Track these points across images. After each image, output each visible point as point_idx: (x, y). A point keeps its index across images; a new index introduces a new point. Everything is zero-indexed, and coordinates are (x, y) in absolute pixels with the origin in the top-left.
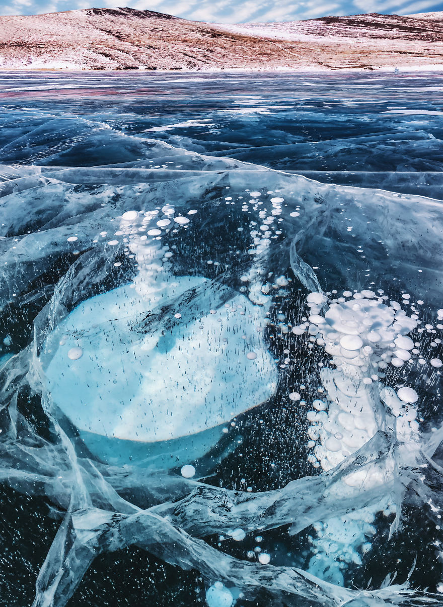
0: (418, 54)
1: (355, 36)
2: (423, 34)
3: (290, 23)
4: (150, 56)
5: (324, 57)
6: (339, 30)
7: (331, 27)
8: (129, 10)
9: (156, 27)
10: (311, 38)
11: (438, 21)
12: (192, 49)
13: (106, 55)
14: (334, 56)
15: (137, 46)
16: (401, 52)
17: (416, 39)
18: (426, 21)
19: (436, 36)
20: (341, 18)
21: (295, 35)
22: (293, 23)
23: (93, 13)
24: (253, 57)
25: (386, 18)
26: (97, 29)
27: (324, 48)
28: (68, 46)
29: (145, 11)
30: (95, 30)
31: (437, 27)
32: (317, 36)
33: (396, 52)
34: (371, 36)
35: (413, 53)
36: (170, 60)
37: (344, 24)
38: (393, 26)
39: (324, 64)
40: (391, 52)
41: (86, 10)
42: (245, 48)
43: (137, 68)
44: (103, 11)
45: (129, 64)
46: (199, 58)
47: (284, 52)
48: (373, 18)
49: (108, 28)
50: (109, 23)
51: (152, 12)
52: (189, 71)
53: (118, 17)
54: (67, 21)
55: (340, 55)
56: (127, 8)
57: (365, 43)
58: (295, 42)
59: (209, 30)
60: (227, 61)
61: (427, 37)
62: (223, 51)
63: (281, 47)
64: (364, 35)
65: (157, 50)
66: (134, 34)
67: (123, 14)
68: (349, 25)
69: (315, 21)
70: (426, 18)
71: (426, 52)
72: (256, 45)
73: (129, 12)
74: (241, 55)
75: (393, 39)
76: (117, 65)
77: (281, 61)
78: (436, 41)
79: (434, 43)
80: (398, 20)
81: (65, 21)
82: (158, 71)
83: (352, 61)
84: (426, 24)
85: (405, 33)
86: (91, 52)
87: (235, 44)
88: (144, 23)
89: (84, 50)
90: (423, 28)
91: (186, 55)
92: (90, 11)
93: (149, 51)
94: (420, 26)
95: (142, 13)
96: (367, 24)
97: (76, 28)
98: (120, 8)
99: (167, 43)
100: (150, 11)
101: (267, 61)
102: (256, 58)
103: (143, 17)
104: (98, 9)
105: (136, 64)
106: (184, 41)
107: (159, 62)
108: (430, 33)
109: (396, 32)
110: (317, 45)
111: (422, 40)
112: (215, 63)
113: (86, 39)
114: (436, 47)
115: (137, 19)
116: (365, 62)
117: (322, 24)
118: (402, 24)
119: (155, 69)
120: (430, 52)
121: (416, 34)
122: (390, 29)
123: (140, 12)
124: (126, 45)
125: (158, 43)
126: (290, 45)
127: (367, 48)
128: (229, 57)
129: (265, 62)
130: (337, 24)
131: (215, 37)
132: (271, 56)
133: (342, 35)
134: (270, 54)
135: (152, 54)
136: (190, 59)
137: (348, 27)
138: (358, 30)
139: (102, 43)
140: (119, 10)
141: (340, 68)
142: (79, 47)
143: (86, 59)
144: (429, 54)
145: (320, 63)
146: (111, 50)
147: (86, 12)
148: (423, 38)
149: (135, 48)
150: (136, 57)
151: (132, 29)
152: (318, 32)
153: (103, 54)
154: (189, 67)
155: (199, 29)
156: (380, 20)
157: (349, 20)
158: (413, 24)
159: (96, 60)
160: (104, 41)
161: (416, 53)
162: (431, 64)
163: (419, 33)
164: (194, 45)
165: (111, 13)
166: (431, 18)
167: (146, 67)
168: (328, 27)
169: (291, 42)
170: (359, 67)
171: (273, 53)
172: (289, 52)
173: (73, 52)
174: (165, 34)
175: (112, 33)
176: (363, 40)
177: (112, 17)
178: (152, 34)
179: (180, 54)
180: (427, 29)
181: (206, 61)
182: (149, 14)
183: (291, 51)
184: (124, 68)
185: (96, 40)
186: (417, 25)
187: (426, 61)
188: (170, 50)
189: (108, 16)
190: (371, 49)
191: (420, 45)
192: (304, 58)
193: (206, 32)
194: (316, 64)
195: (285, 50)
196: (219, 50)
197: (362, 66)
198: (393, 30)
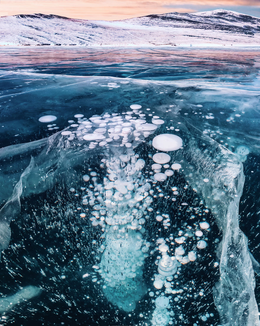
0: (198, 37)
1: (167, 26)
2: (201, 25)
3: (133, 19)
4: (57, 39)
5: (151, 39)
6: (158, 23)
7: (154, 21)
8: (41, 15)
9: (58, 23)
10: (144, 27)
11: (208, 17)
12: (81, 34)
13: (31, 38)
14: (156, 38)
15: (49, 33)
16: (190, 36)
17: (197, 28)
18: (202, 17)
19: (207, 26)
20: (159, 15)
21: (136, 26)
22: (134, 19)
23: (20, 17)
24: (116, 39)
25: (182, 15)
26: (23, 25)
27: (151, 33)
28: (7, 34)
29: (50, 15)
30: (22, 25)
31: (208, 20)
32: (147, 26)
33: (187, 36)
34: (174, 26)
35: (196, 36)
36: (68, 40)
37: (161, 19)
38: (185, 20)
39: (152, 42)
40: (185, 35)
41: (15, 16)
42: (111, 34)
43: (50, 45)
44: (26, 16)
45: (45, 43)
46: (86, 39)
47: (131, 36)
48: (175, 15)
49: (30, 25)
50: (30, 22)
51: (55, 15)
52: (81, 46)
53: (35, 19)
54: (6, 22)
55: (159, 37)
56: (40, 14)
57: (172, 30)
58: (136, 30)
59: (90, 24)
60: (103, 40)
61: (203, 27)
62: (101, 36)
63: (129, 33)
64: (171, 26)
65: (60, 35)
66: (45, 27)
67: (38, 17)
68: (163, 19)
69: (146, 18)
70: (202, 15)
71: (202, 36)
72: (116, 32)
73: (42, 16)
74: (109, 38)
75: (186, 28)
76: (38, 43)
77: (130, 41)
78: (207, 29)
79: (206, 30)
80: (188, 16)
81: (4, 21)
82: (62, 46)
83: (165, 41)
84: (202, 19)
85: (192, 24)
86: (22, 37)
87: (106, 32)
88: (51, 21)
89: (17, 36)
90: (201, 21)
91: (78, 37)
92: (18, 16)
93: (56, 36)
94: (199, 20)
95: (49, 16)
96: (172, 19)
97: (11, 25)
98: (35, 14)
99: (66, 32)
100: (53, 15)
101: (123, 41)
102: (117, 39)
103: (50, 18)
104: (23, 15)
105: (49, 42)
106: (76, 30)
107: (63, 41)
108: (204, 24)
109: (187, 24)
110: (147, 31)
111: (200, 28)
112: (96, 42)
113: (18, 30)
114: (207, 33)
115: (46, 19)
116: (172, 42)
117: (149, 19)
118: (190, 19)
119: (60, 45)
120: (204, 36)
121: (197, 25)
122: (184, 22)
123: (48, 16)
124: (42, 33)
125: (60, 32)
126: (134, 32)
127: (173, 33)
128: (104, 38)
129: (122, 41)
130: (157, 19)
131: (95, 28)
132: (124, 38)
133: (160, 25)
134: (124, 37)
135: (58, 37)
136: (81, 40)
137: (163, 20)
138: (168, 23)
139: (27, 32)
140: (35, 15)
141: (159, 45)
142: (14, 34)
143: (19, 40)
144: (204, 37)
145: (150, 42)
146: (33, 35)
147: (16, 16)
148: (200, 27)
149: (47, 35)
150: (48, 39)
151: (44, 24)
152: (147, 24)
153: (29, 38)
154: (81, 44)
155: (84, 24)
156: (179, 16)
157: (163, 17)
158: (195, 19)
159: (25, 41)
160: (29, 31)
161: (197, 37)
162: (204, 43)
163: (199, 24)
164: (83, 32)
165: (31, 17)
166: (205, 15)
167: (55, 44)
168: (152, 21)
169: (134, 30)
170: (169, 44)
171: (126, 36)
172: (133, 36)
173: (11, 37)
174: (63, 27)
175: (32, 27)
176: (171, 28)
177: (32, 19)
178: (56, 27)
179: (75, 37)
180: (203, 22)
181: (91, 41)
182: (53, 17)
183: (134, 35)
184: (42, 45)
185: (24, 31)
186: (197, 19)
187: (202, 41)
188: (68, 35)
189: (29, 18)
190: (175, 33)
191: (199, 32)
192: (141, 39)
193: (88, 25)
194: (147, 43)
195: (131, 34)
196: (98, 35)
197: (170, 44)
198: (186, 22)
